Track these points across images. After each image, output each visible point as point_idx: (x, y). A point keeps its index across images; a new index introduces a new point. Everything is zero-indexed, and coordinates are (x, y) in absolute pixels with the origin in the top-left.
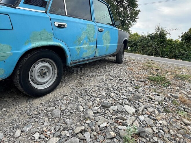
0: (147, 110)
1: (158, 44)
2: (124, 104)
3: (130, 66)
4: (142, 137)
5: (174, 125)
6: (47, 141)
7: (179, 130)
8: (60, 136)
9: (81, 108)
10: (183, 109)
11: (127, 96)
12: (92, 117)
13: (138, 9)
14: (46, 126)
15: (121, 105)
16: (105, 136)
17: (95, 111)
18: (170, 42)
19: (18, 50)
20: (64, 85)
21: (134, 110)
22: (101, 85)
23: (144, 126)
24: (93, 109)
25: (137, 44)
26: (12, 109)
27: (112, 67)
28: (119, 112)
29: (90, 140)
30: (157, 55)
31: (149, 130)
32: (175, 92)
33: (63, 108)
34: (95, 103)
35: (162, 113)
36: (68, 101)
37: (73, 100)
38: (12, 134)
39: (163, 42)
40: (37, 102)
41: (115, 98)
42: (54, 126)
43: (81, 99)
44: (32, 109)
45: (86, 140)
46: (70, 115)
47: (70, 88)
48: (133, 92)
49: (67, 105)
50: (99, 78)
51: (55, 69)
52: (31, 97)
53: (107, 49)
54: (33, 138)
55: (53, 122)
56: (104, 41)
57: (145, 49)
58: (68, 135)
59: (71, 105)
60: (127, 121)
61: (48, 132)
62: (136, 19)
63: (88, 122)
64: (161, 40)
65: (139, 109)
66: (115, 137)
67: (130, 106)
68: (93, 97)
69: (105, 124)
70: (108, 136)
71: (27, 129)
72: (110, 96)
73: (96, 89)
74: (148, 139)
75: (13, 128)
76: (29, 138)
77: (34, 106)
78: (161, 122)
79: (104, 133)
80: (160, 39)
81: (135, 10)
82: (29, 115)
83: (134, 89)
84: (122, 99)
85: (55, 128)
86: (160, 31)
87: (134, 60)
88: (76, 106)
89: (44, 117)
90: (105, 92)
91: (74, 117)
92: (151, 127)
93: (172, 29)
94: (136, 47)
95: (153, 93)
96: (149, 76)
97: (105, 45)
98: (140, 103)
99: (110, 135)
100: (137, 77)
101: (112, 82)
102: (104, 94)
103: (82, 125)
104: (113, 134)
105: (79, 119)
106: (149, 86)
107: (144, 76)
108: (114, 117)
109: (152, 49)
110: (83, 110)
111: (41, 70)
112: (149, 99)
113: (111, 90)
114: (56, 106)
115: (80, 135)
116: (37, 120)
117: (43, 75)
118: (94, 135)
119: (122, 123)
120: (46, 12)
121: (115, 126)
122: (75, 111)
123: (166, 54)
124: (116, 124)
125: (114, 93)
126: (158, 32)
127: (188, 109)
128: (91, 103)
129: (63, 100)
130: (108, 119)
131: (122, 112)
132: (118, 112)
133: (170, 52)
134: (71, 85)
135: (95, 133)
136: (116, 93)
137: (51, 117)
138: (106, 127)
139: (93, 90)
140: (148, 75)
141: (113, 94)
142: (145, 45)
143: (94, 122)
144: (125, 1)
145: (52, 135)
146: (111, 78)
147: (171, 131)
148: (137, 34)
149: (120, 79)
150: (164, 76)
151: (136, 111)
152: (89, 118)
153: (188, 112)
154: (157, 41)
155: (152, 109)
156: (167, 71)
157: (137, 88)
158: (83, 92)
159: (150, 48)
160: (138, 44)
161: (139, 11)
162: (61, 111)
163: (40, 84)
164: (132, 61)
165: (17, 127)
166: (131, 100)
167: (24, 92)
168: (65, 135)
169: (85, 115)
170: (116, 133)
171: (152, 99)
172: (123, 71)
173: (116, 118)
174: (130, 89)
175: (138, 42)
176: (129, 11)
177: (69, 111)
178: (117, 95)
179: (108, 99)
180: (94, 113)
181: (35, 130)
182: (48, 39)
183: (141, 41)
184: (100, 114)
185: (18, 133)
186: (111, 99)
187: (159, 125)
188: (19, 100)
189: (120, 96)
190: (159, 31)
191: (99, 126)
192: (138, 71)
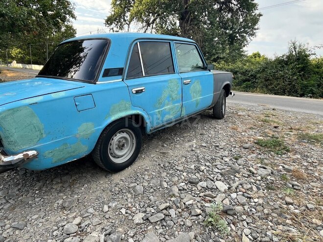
0: (243, 187)
1: (295, 74)
2: (215, 180)
3: (234, 123)
4: (229, 215)
5: (272, 204)
6: (134, 216)
7: (276, 209)
8: (145, 212)
9: (165, 185)
10: (291, 186)
11: (221, 170)
12: (177, 194)
13: (257, 12)
14: (131, 202)
15: (212, 181)
16: (190, 213)
17: (181, 188)
18: (318, 68)
19: (100, 126)
20: (143, 157)
21: (226, 187)
22: (189, 155)
23: (234, 204)
24: (178, 185)
25: (256, 76)
26: (94, 186)
27: (207, 126)
28: (209, 189)
29: (174, 216)
30: (293, 92)
31: (239, 208)
32: (291, 163)
33: (146, 184)
34: (181, 178)
35: (262, 190)
36: (150, 176)
37: (155, 176)
38: (101, 209)
39: (303, 69)
40: (117, 178)
41: (205, 172)
42: (139, 203)
43: (165, 174)
44: (113, 185)
45: (171, 216)
46: (153, 192)
47: (151, 161)
48: (230, 164)
49: (149, 181)
50: (187, 145)
51: (133, 139)
52: (109, 173)
53: (197, 104)
54: (120, 213)
55: (137, 199)
56: (192, 95)
57: (271, 84)
58: (153, 211)
59: (154, 181)
60: (216, 199)
61: (133, 208)
62: (255, 29)
63: (173, 199)
64: (300, 66)
65: (232, 185)
66: (200, 214)
67: (223, 182)
68: (178, 171)
69: (191, 202)
70: (193, 213)
71: (113, 205)
72: (199, 170)
73: (183, 160)
74: (236, 217)
75: (100, 203)
76: (117, 213)
77: (114, 182)
78: (256, 200)
79: (189, 211)
80: (298, 65)
81: (253, 14)
82: (111, 191)
83: (233, 159)
84: (214, 173)
85: (139, 205)
86: (297, 50)
87: (243, 110)
88: (159, 182)
89: (127, 194)
90: (194, 165)
91: (157, 195)
92: (243, 205)
93: (319, 46)
94: (254, 80)
95: (257, 165)
96: (259, 140)
97: (195, 99)
98: (236, 178)
99: (196, 211)
100: (241, 142)
101: (204, 150)
102: (192, 167)
103: (166, 202)
104: (199, 211)
105: (163, 196)
106: (255, 155)
107: (252, 139)
108: (202, 194)
109: (284, 82)
110: (167, 186)
111: (119, 141)
112: (249, 173)
113: (202, 161)
114: (138, 182)
115: (165, 211)
116: (121, 197)
117: (121, 147)
118: (179, 212)
119: (210, 201)
120: (123, 80)
121: (202, 203)
122: (159, 187)
123: (310, 91)
124: (203, 202)
125: (206, 165)
126: (294, 53)
127: (298, 186)
128: (176, 179)
129: (145, 175)
130: (195, 196)
131: (212, 189)
132: (207, 188)
133: (317, 87)
134: (152, 156)
135: (180, 210)
136: (208, 166)
137: (134, 194)
138: (192, 205)
139: (179, 162)
140: (259, 137)
141: (203, 168)
142: (271, 76)
143: (179, 199)
144: (233, 1)
145: (138, 211)
146: (204, 144)
147: (265, 210)
148: (259, 54)
149: (216, 145)
150: (283, 137)
151: (229, 188)
152: (174, 195)
153: (297, 190)
154: (292, 69)
155: (249, 186)
156: (292, 129)
157: (236, 159)
158: (167, 164)
159: (281, 82)
160: (258, 75)
161: (260, 15)
162: (144, 187)
163: (118, 158)
164: (239, 114)
165: (104, 203)
166: (225, 174)
167: (104, 168)
168: (150, 211)
169: (169, 192)
170: (202, 211)
171: (253, 173)
172: (222, 132)
173: (205, 195)
174: (227, 159)
175: (258, 72)
176: (241, 17)
177: (152, 188)
178: (208, 169)
179: (197, 174)
180: (179, 190)
181: (120, 206)
182: (126, 110)
183: (264, 70)
184: (186, 191)
185: (106, 208)
186: (201, 173)
187: (254, 204)
188: (97, 176)
189: (213, 169)
190: (295, 51)
191: (185, 204)
192: (245, 131)
